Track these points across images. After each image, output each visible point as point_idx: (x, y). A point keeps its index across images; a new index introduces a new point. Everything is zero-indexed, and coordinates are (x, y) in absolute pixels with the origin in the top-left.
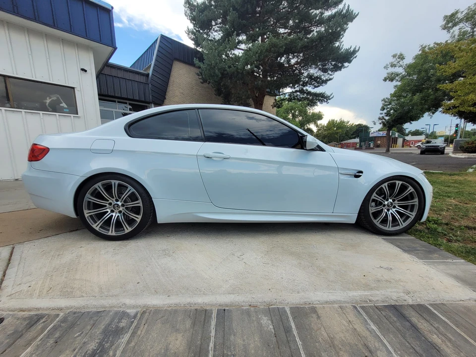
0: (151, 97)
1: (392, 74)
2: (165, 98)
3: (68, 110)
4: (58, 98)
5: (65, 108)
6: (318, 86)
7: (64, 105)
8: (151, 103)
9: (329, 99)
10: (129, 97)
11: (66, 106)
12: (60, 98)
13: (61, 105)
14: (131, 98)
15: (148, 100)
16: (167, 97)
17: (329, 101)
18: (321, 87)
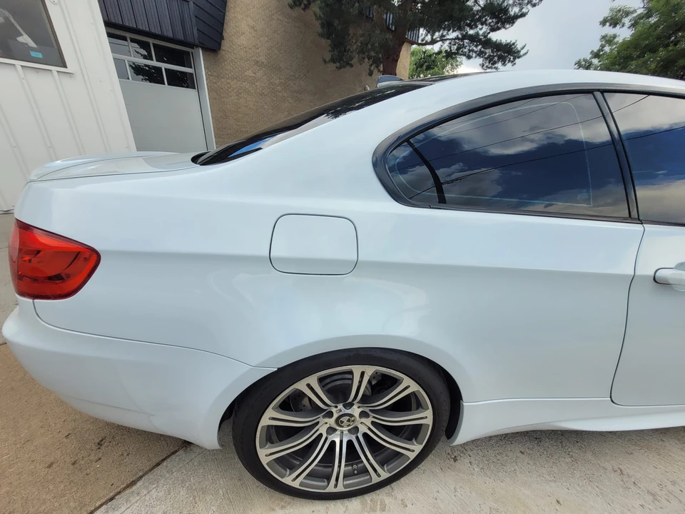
0: (195, 32)
1: (619, 11)
2: (222, 38)
3: (40, 55)
4: (6, 19)
5: (33, 49)
6: (498, 29)
7: (25, 39)
8: (197, 46)
9: (519, 57)
10: (153, 31)
11: (32, 44)
12: (13, 20)
13: (20, 39)
14: (158, 31)
15: (190, 40)
16: (225, 34)
17: (517, 61)
18: (503, 30)
